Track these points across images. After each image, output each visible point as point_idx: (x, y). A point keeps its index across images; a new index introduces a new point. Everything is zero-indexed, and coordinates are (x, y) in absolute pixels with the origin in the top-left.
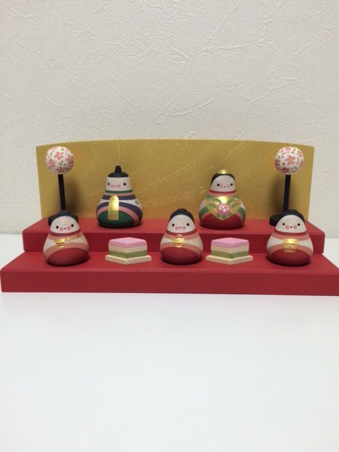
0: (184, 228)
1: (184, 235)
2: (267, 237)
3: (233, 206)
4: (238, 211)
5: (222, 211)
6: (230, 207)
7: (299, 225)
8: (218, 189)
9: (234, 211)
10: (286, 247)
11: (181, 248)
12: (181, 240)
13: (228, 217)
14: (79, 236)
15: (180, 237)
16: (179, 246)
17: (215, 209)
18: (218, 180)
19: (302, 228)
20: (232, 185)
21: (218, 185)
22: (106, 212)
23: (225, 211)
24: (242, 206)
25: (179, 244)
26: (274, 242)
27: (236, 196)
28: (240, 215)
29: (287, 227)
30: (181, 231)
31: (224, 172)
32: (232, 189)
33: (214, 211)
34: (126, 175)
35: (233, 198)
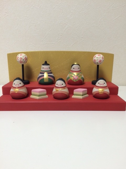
0: (19, 85)
1: (18, 88)
2: (93, 88)
3: (79, 76)
4: (81, 78)
5: (75, 78)
6: (78, 76)
7: (104, 83)
8: (74, 70)
9: (80, 78)
10: (100, 92)
11: (17, 93)
12: (17, 90)
13: (77, 80)
14: (64, 89)
15: (17, 89)
16: (17, 92)
17: (73, 78)
18: (74, 66)
19: (106, 85)
20: (79, 68)
21: (74, 68)
22: (43, 79)
23: (76, 78)
24: (83, 76)
25: (17, 91)
26: (95, 90)
27: (80, 73)
28: (82, 80)
29: (100, 84)
30: (17, 86)
31: (76, 64)
32: (79, 70)
33: (72, 78)
34: (48, 65)
35: (79, 73)
